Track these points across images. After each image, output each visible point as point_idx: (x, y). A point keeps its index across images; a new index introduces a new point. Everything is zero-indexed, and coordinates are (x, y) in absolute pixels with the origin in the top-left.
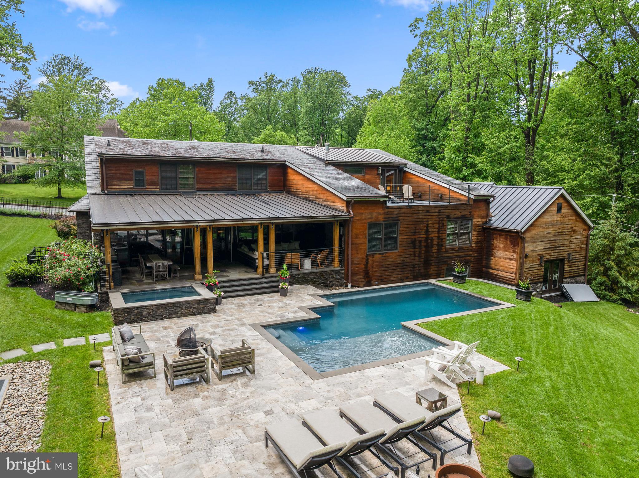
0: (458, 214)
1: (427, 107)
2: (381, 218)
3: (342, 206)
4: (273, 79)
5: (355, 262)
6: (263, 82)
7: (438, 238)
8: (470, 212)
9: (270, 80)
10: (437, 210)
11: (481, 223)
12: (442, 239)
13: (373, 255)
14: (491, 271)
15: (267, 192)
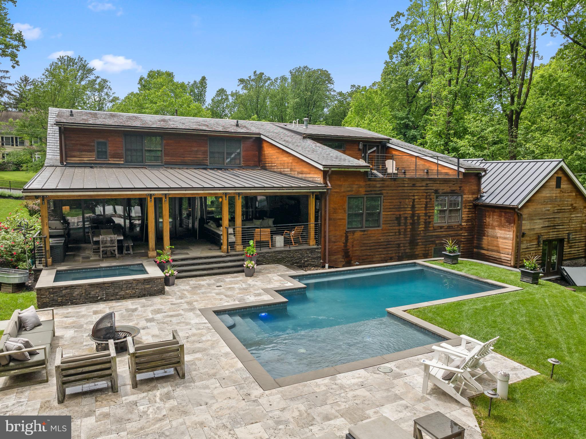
0: (446, 188)
1: (408, 97)
2: (362, 191)
3: (319, 178)
4: (261, 77)
5: (333, 239)
6: (252, 80)
7: (426, 214)
8: (460, 187)
9: (260, 77)
10: (424, 184)
11: (472, 199)
12: (429, 216)
13: (354, 232)
14: (483, 252)
15: (240, 168)
